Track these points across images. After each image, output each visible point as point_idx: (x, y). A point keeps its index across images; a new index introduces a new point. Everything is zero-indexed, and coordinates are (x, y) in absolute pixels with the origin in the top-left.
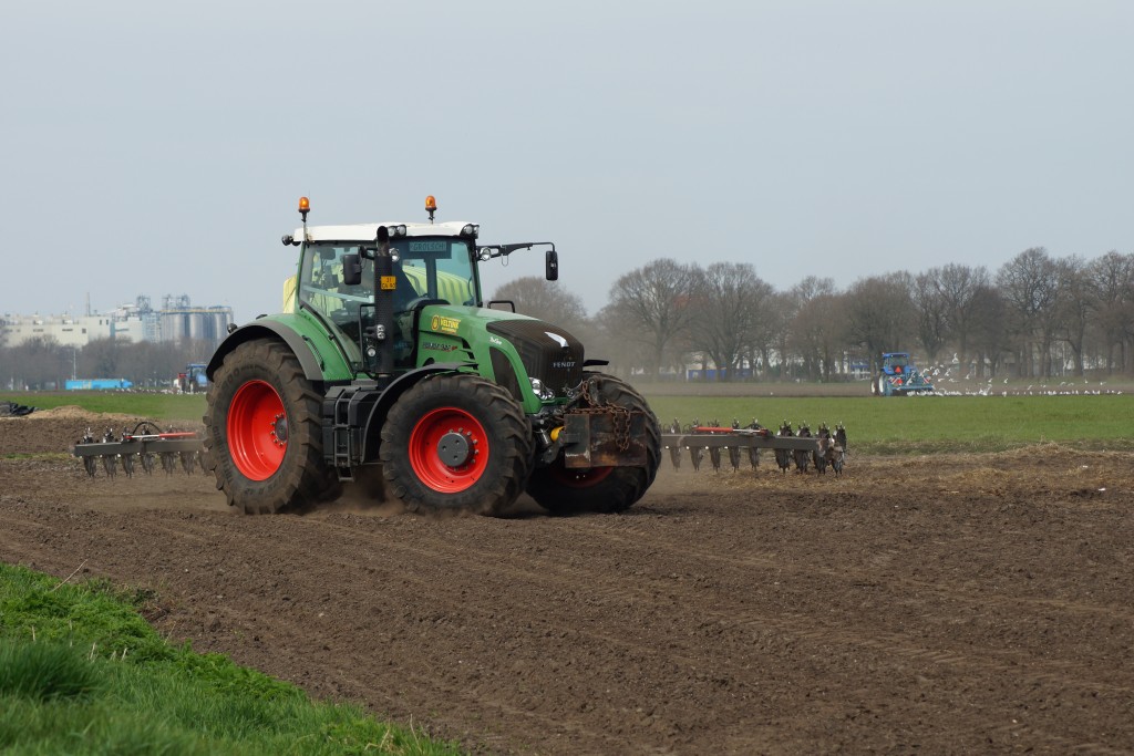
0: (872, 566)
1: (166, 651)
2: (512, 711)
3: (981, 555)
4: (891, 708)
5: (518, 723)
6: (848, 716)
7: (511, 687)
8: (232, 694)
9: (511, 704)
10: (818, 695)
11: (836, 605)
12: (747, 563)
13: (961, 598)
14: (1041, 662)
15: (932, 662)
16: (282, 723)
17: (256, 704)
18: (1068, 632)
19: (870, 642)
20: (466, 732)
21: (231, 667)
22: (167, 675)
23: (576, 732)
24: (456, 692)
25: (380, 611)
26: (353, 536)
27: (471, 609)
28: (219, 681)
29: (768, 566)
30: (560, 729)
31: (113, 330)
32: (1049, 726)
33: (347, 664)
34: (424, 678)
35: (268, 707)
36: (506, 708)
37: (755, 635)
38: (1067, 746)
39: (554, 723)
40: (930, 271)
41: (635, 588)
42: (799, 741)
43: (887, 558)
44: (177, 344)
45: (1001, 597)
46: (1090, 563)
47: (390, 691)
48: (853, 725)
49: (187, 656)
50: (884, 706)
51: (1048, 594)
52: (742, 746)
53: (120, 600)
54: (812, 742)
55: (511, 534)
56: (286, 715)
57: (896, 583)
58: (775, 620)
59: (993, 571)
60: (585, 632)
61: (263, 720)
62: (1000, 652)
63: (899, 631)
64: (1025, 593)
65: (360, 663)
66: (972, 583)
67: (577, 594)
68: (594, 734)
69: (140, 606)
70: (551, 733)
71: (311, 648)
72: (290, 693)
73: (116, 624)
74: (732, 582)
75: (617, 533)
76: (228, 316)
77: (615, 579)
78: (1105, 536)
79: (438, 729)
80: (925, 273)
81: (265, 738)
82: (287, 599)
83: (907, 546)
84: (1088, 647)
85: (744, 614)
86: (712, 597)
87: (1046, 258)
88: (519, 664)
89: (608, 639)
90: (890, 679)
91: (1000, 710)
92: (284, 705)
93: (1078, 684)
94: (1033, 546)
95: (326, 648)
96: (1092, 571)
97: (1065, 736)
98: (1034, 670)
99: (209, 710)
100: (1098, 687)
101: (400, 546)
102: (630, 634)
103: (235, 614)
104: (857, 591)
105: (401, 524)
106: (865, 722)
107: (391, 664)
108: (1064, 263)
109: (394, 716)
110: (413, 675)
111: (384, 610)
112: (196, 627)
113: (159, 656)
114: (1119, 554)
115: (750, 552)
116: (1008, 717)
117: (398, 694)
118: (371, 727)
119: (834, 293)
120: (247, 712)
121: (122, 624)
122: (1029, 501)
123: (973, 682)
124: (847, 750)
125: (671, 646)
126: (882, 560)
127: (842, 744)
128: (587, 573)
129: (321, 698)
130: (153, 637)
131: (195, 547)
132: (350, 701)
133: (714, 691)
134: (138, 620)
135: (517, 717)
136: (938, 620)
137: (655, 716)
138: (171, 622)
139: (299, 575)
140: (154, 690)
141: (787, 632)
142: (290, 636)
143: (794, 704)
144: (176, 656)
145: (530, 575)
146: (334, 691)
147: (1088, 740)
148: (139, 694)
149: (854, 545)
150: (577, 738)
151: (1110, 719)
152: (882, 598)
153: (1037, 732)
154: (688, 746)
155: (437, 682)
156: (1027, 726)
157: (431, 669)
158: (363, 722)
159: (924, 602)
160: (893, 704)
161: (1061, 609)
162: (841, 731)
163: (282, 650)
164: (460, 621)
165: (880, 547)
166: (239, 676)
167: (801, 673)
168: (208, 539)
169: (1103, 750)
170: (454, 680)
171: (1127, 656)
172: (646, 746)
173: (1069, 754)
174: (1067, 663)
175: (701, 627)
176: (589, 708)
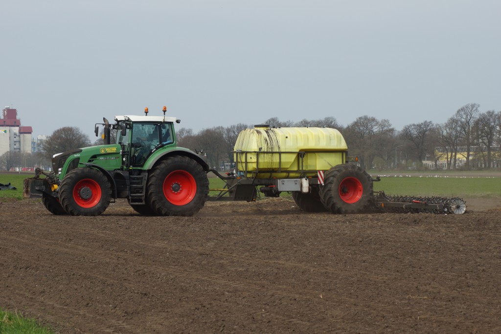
0: (207, 247)
2: (58, 306)
3: (251, 242)
4: (213, 305)
5: (60, 311)
6: (196, 308)
7: (58, 296)
9: (57, 303)
10: (184, 300)
11: (192, 263)
12: (156, 245)
13: (243, 260)
14: (274, 286)
15: (230, 286)
18: (285, 274)
19: (205, 278)
20: (39, 315)
23: (85, 315)
24: (35, 298)
25: (3, 265)
27: (42, 264)
29: (164, 247)
30: (78, 314)
32: (277, 312)
34: (21, 292)
36: (55, 305)
37: (158, 275)
38: (284, 320)
39: (76, 311)
40: (232, 126)
42: (176, 319)
43: (213, 244)
45: (259, 260)
46: (294, 246)
47: (7, 298)
48: (198, 312)
50: (211, 304)
51: (277, 258)
52: (153, 321)
54: (181, 319)
55: (58, 233)
57: (217, 254)
58: (167, 269)
59: (255, 249)
60: (88, 274)
62: (258, 282)
63: (218, 273)
64: (268, 258)
66: (247, 254)
67: (86, 258)
68: (91, 316)
70: (75, 315)
74: (150, 253)
75: (103, 233)
77: (101, 252)
78: (300, 235)
79: (27, 313)
80: (229, 127)
83: (221, 239)
84: (293, 280)
85: (154, 266)
86: (141, 259)
87: (278, 122)
88: (61, 287)
89: (98, 276)
90: (213, 293)
91: (258, 306)
93: (289, 295)
94: (272, 239)
96: (295, 249)
97: (283, 316)
98: (272, 289)
100: (297, 296)
101: (12, 238)
102: (107, 274)
104: (200, 257)
106: (203, 311)
107: (8, 287)
109: (9, 308)
110: (17, 291)
111: (5, 264)
114: (306, 242)
115: (157, 241)
116: (261, 308)
117: (10, 299)
119: (192, 135)
122: (270, 221)
123: (247, 294)
124: (195, 322)
125: (124, 280)
126: (211, 244)
127: (193, 320)
128: (90, 249)
133: (142, 298)
135: (60, 308)
136: (233, 269)
137: (117, 308)
141: (172, 274)
143: (174, 303)
145: (66, 250)
147: (293, 318)
149: (199, 238)
150: (85, 317)
151: (301, 309)
152: (211, 260)
153: (272, 315)
154: (131, 320)
155: (27, 294)
156: (268, 312)
157: (24, 289)
159: (228, 261)
160: (214, 303)
161: (282, 264)
162: (193, 314)
164: (37, 269)
165: (210, 239)
167: (177, 291)
169: (298, 322)
170: (34, 293)
171: (309, 284)
172: (113, 321)
173: (285, 323)
174: (285, 286)
175: (137, 272)
176: (89, 305)
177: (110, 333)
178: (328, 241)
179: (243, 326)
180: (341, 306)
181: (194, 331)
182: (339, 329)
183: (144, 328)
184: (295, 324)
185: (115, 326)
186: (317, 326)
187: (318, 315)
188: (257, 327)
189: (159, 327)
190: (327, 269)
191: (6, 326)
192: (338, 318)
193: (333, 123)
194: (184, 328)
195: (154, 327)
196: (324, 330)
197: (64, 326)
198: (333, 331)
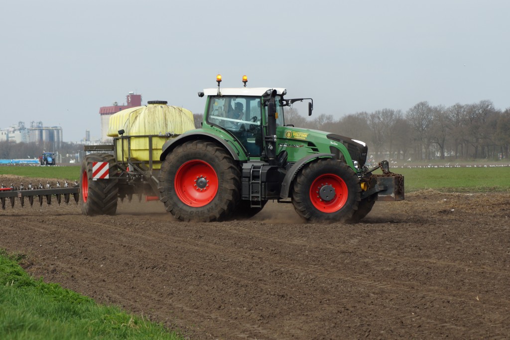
0: (350, 244)
1: (31, 282)
2: (187, 309)
3: (399, 239)
4: (358, 308)
5: (190, 314)
6: (339, 312)
7: (187, 298)
8: (61, 302)
9: (187, 306)
10: (325, 302)
11: (334, 262)
12: (294, 243)
13: (390, 259)
14: (425, 287)
15: (376, 287)
16: (84, 314)
17: (72, 306)
18: (437, 274)
19: (348, 278)
20: (167, 319)
21: (61, 289)
22: (32, 292)
23: (217, 318)
24: (162, 301)
25: (128, 264)
26: (116, 230)
27: (170, 263)
28: (55, 295)
29: (303, 244)
30: (209, 317)
31: (8, 137)
32: (428, 316)
33: (113, 288)
34: (148, 294)
35: (77, 307)
36: (185, 308)
37: (297, 275)
38: (436, 325)
39: (207, 315)
40: (376, 112)
41: (243, 254)
42: (317, 323)
43: (357, 240)
44: (37, 143)
45: (408, 258)
46: (447, 243)
47: (133, 300)
48: (341, 315)
49: (41, 284)
50: (354, 307)
51: (428, 257)
52: (291, 325)
53: (11, 259)
54: (322, 323)
55: (187, 230)
56: (86, 311)
57: (361, 252)
58: (306, 268)
59: (404, 247)
60: (220, 274)
61: (75, 313)
62: (406, 283)
63: (362, 273)
64: (418, 257)
65: (119, 287)
66: (395, 251)
67: (217, 256)
68: (224, 320)
69: (20, 262)
70: (206, 319)
71: (97, 281)
72: (87, 301)
73: (9, 270)
74: (287, 251)
75: (235, 229)
76: (60, 131)
77: (234, 250)
78: (454, 231)
79: (154, 317)
80: (374, 113)
81: (76, 321)
82: (86, 259)
83: (365, 235)
84: (446, 281)
85: (292, 266)
86: (278, 258)
87: (428, 106)
88: (191, 288)
89: (231, 277)
90: (357, 295)
91: (407, 309)
92: (85, 306)
93: (441, 297)
94: (422, 235)
95: (104, 281)
96: (448, 246)
97: (435, 320)
98: (422, 291)
99: (51, 309)
100: (450, 298)
101: (137, 235)
102: (241, 274)
103: (63, 265)
104: (343, 256)
105: (138, 225)
106: (346, 314)
107: (133, 288)
108: (436, 109)
109: (134, 311)
110: (143, 293)
111: (130, 263)
112: (45, 271)
113: (28, 284)
114: (460, 239)
115: (295, 238)
116: (410, 312)
117: (136, 301)
118: (124, 317)
119: (333, 121)
120: (68, 310)
121: (12, 270)
122: (420, 215)
123: (394, 296)
124: (338, 327)
125: (259, 280)
126: (354, 241)
127: (336, 324)
128: (222, 247)
129: (102, 303)
130: (25, 276)
131: (45, 235)
132: (114, 304)
133: (279, 300)
134: (19, 268)
135: (190, 312)
136: (379, 268)
137: (252, 311)
138: (33, 269)
139: (92, 248)
140: (26, 299)
141: (311, 274)
142: (87, 275)
143: (314, 306)
144: (36, 284)
145: (196, 248)
146: (108, 300)
147: (446, 322)
148: (19, 301)
149: (341, 235)
150: (217, 321)
151: (455, 313)
152: (354, 258)
153: (423, 318)
154: (267, 325)
155: (154, 296)
156: (419, 316)
157: (151, 290)
158: (120, 314)
159: (373, 260)
160: (358, 306)
161: (434, 263)
162: (336, 318)
163: (84, 282)
164: (164, 268)
165: (353, 235)
166: (64, 293)
167: (318, 292)
168: (50, 231)
169: (452, 326)
170: (161, 295)
171: (463, 285)
172: (248, 325)
173: (437, 328)
174: (436, 288)
175: (273, 272)
176: (222, 308)
177: (244, 338)
178: (485, 238)
179: (391, 331)
180: (500, 310)
181: (337, 336)
182: (498, 335)
183: (282, 333)
184: (448, 329)
185: (250, 330)
186: (473, 331)
187: (474, 319)
188: (406, 332)
189: (299, 332)
190: (484, 268)
191: (132, 330)
192: (497, 322)
193: (489, 107)
194: (326, 333)
195: (293, 331)
196: (481, 335)
197: (194, 331)
198: (492, 337)
